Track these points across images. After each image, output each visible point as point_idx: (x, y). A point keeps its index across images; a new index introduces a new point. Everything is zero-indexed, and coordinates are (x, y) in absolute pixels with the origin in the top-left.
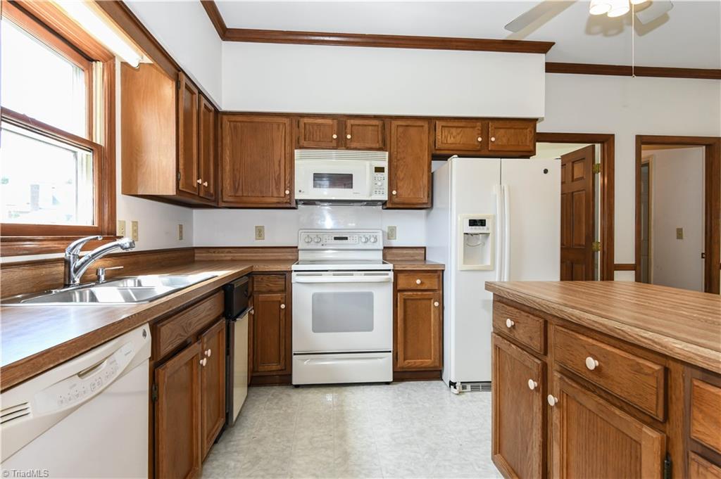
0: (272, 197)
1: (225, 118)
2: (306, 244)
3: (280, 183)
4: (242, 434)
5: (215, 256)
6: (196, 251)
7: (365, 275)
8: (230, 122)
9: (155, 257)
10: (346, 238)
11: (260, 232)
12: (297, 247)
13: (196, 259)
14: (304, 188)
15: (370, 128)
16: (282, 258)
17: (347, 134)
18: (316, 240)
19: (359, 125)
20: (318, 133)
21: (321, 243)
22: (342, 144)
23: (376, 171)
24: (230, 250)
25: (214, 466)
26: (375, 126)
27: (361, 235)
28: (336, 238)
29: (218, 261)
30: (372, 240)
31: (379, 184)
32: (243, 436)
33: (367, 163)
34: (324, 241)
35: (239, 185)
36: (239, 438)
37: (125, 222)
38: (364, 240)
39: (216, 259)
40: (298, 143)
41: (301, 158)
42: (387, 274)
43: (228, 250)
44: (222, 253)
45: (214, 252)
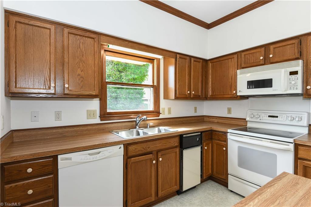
0: (228, 95)
1: (209, 62)
2: (250, 118)
3: (232, 87)
4: (189, 198)
5: (211, 120)
6: (205, 117)
7: (271, 142)
8: (211, 63)
9: (179, 119)
10: (277, 117)
11: (229, 110)
12: (245, 119)
13: (205, 120)
14: (242, 89)
15: (288, 46)
16: (239, 124)
17: (270, 54)
18: (256, 117)
19: (279, 47)
20: (252, 58)
21: (259, 119)
22: (267, 61)
23: (290, 74)
24: (217, 118)
25: (170, 202)
26: (292, 44)
27: (289, 115)
28: (269, 116)
29: (212, 122)
30: (297, 119)
31: (293, 82)
32: (188, 198)
33: (283, 70)
34: (262, 117)
35: (214, 90)
36: (187, 198)
37: (164, 108)
38: (290, 119)
39: (211, 121)
40: (241, 66)
41: (241, 74)
42: (288, 145)
43: (215, 118)
44: (214, 119)
45: (211, 118)
